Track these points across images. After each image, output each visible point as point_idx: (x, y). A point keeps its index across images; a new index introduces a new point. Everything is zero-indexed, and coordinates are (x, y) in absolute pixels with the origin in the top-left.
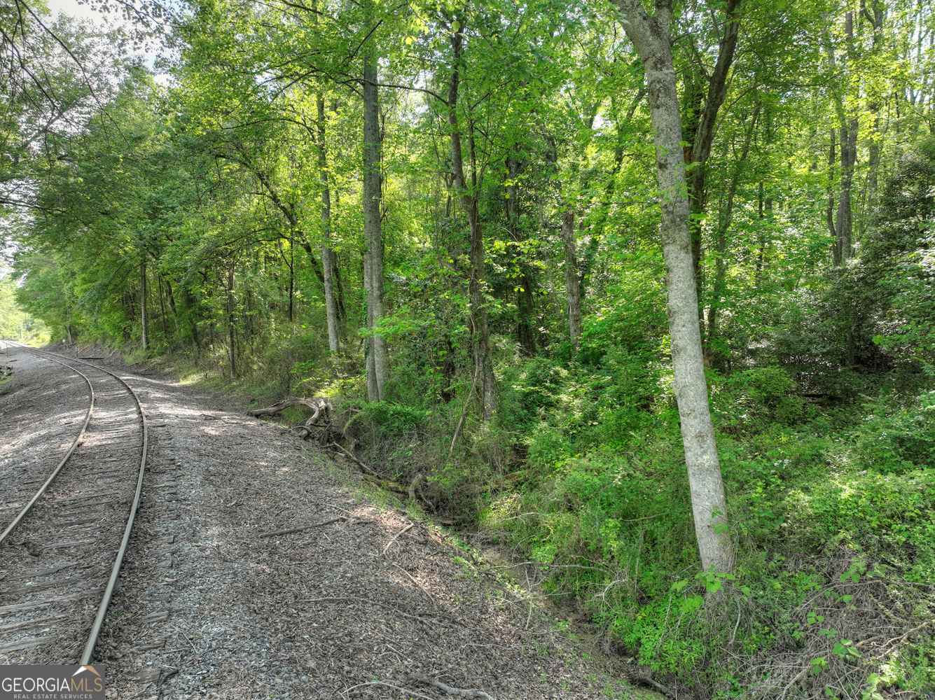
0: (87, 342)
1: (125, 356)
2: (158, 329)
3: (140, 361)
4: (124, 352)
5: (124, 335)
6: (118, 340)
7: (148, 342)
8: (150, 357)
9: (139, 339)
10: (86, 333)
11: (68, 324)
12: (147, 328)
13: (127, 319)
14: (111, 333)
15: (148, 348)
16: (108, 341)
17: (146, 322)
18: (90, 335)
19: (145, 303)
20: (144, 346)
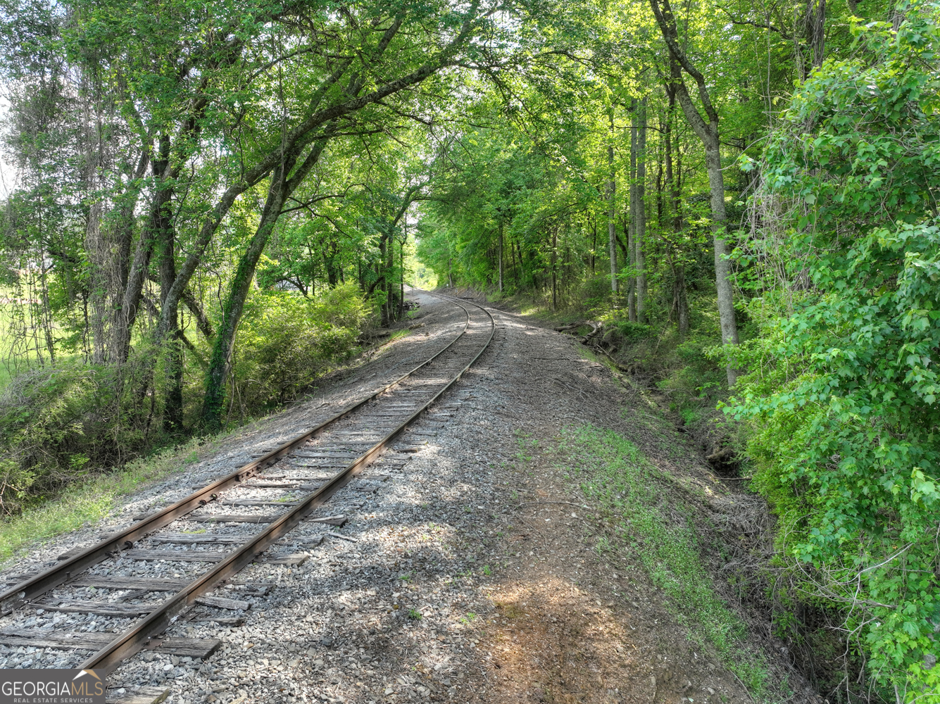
0: (463, 286)
1: (488, 297)
2: (511, 276)
3: (497, 300)
4: (487, 294)
5: (487, 281)
6: (483, 285)
7: (503, 285)
8: (504, 297)
9: (497, 283)
10: (462, 279)
11: (450, 272)
12: (502, 275)
13: (489, 268)
14: (479, 279)
15: (503, 290)
16: (477, 285)
17: (502, 270)
18: (465, 280)
19: (502, 257)
20: (501, 289)
